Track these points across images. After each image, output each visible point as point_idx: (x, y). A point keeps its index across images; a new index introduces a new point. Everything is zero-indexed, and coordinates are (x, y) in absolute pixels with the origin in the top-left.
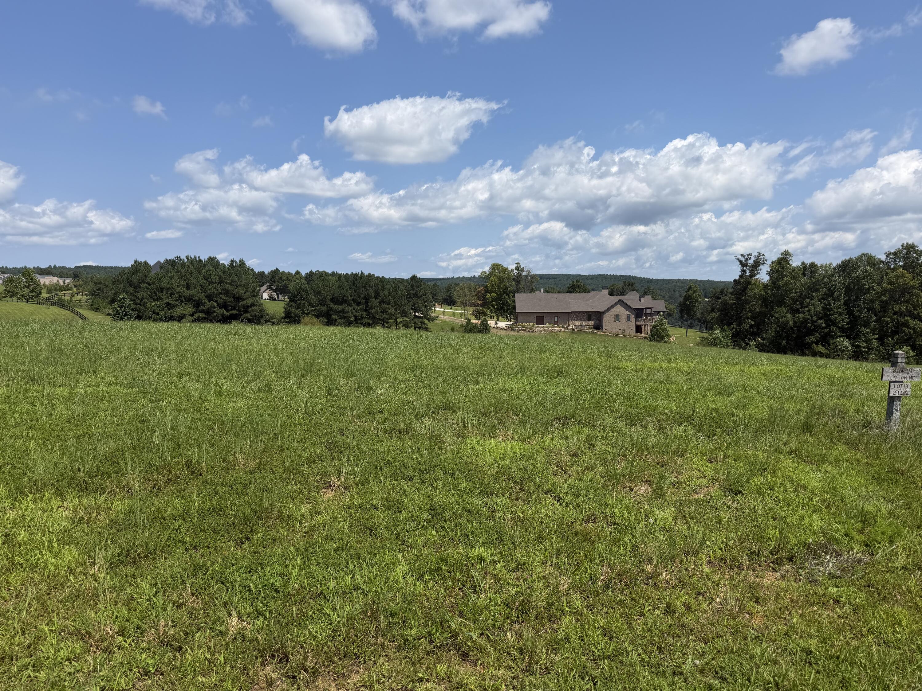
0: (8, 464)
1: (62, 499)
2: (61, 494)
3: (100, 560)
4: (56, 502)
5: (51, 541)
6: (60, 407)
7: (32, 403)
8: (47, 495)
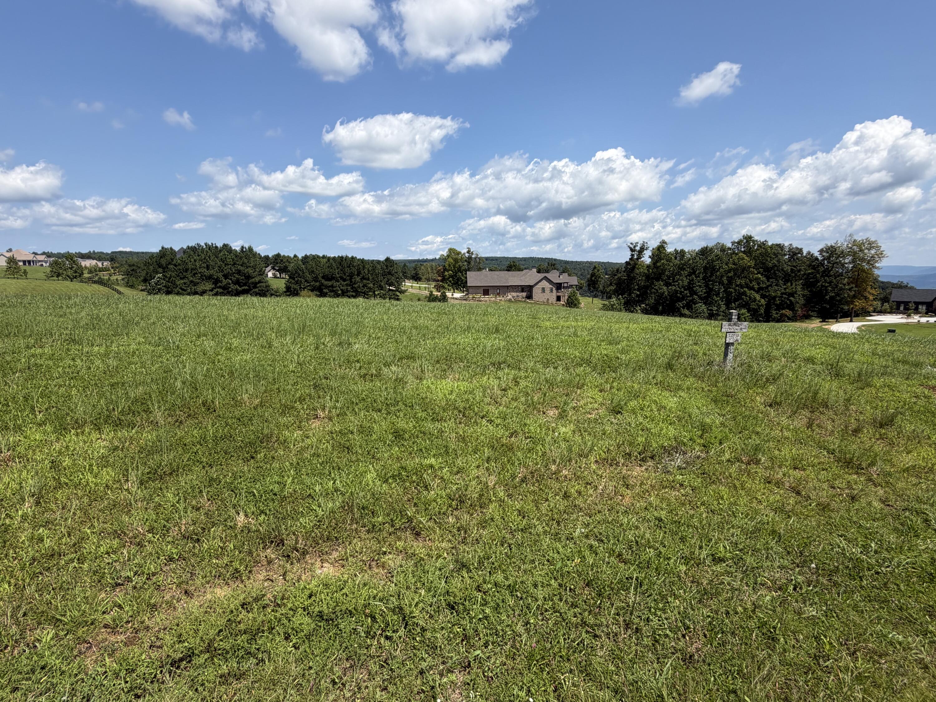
0: (53, 407)
1: (100, 432)
2: (99, 429)
3: (133, 477)
4: (95, 435)
5: (91, 465)
6: (98, 362)
7: (73, 359)
8: (87, 430)
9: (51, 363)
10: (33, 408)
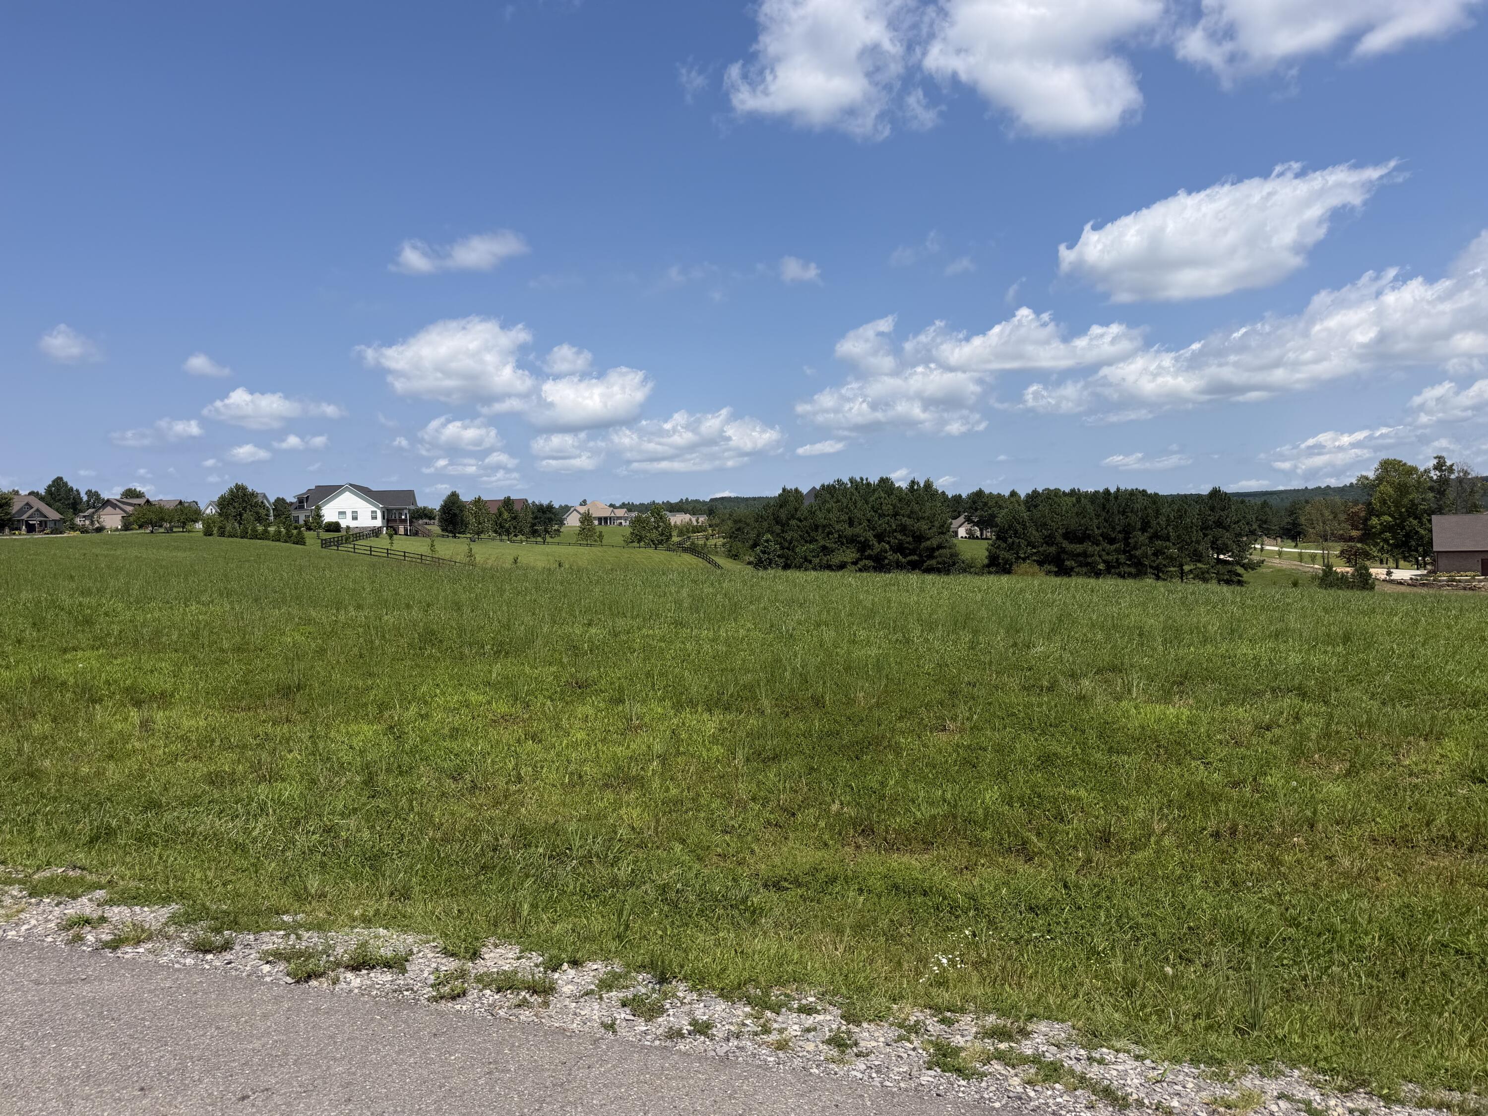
1: (711, 714)
2: (710, 711)
3: (740, 754)
4: (706, 716)
5: (704, 741)
6: (707, 647)
7: (683, 643)
8: (700, 710)
9: (663, 645)
10: (653, 685)
